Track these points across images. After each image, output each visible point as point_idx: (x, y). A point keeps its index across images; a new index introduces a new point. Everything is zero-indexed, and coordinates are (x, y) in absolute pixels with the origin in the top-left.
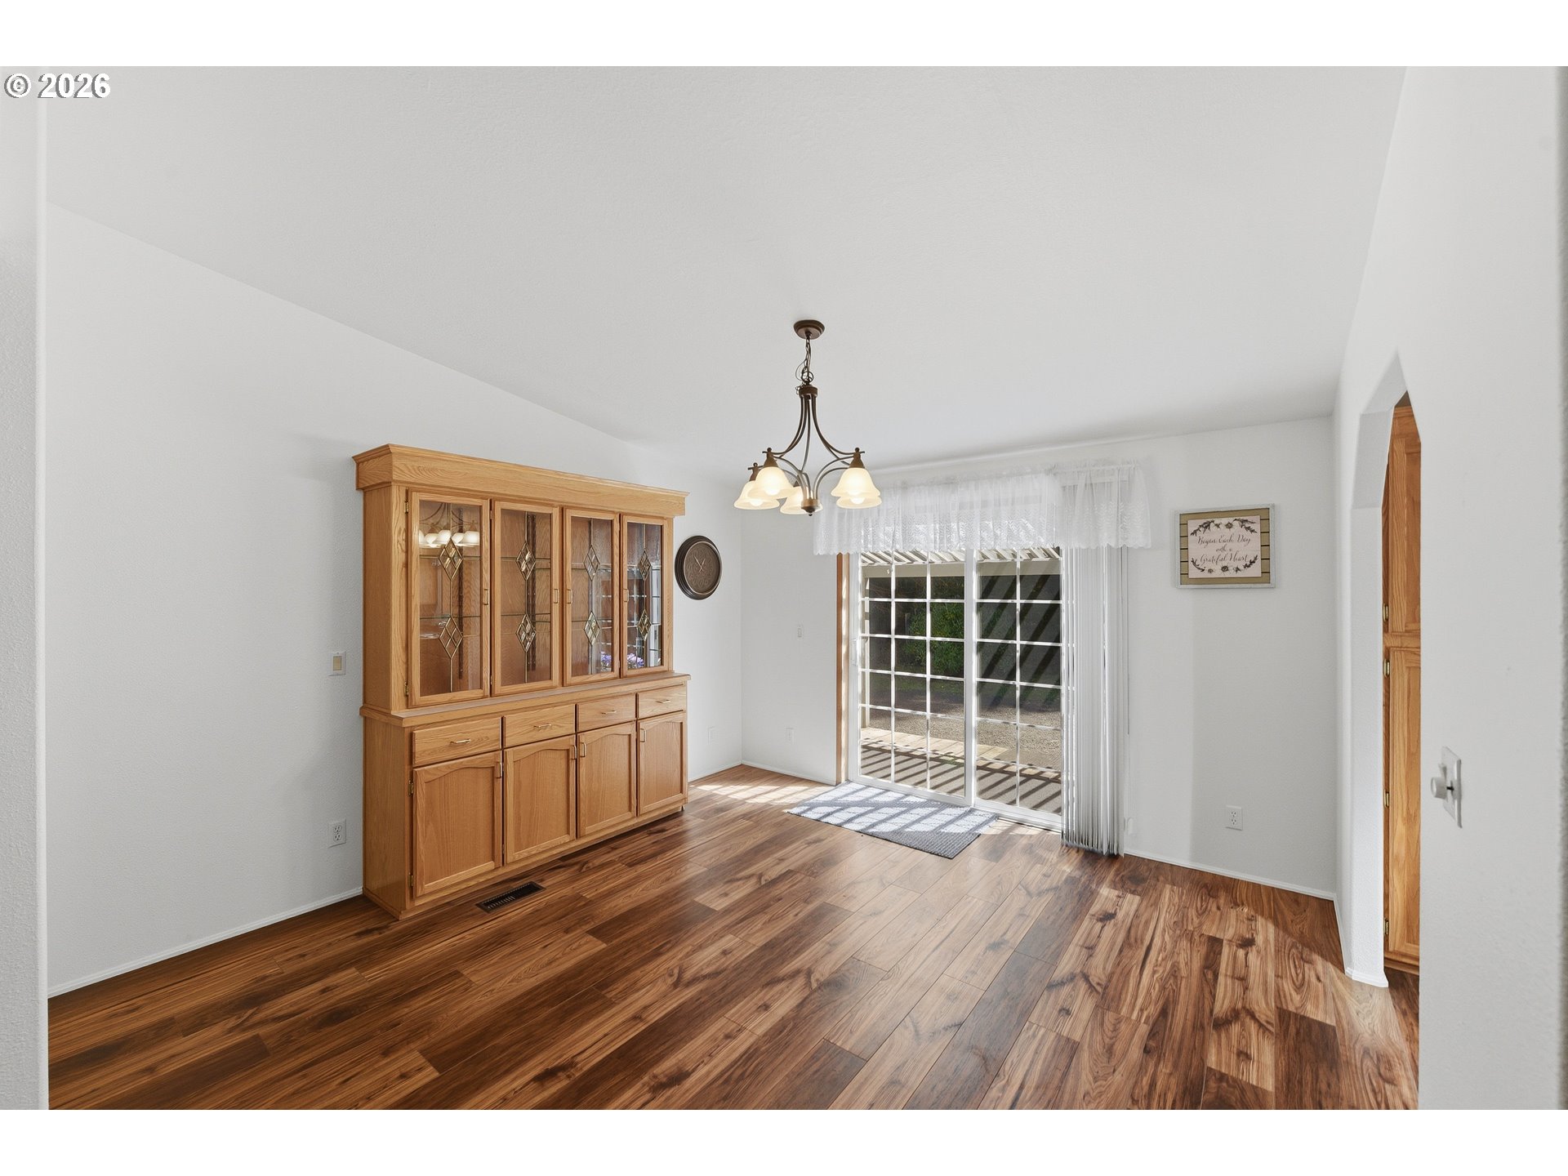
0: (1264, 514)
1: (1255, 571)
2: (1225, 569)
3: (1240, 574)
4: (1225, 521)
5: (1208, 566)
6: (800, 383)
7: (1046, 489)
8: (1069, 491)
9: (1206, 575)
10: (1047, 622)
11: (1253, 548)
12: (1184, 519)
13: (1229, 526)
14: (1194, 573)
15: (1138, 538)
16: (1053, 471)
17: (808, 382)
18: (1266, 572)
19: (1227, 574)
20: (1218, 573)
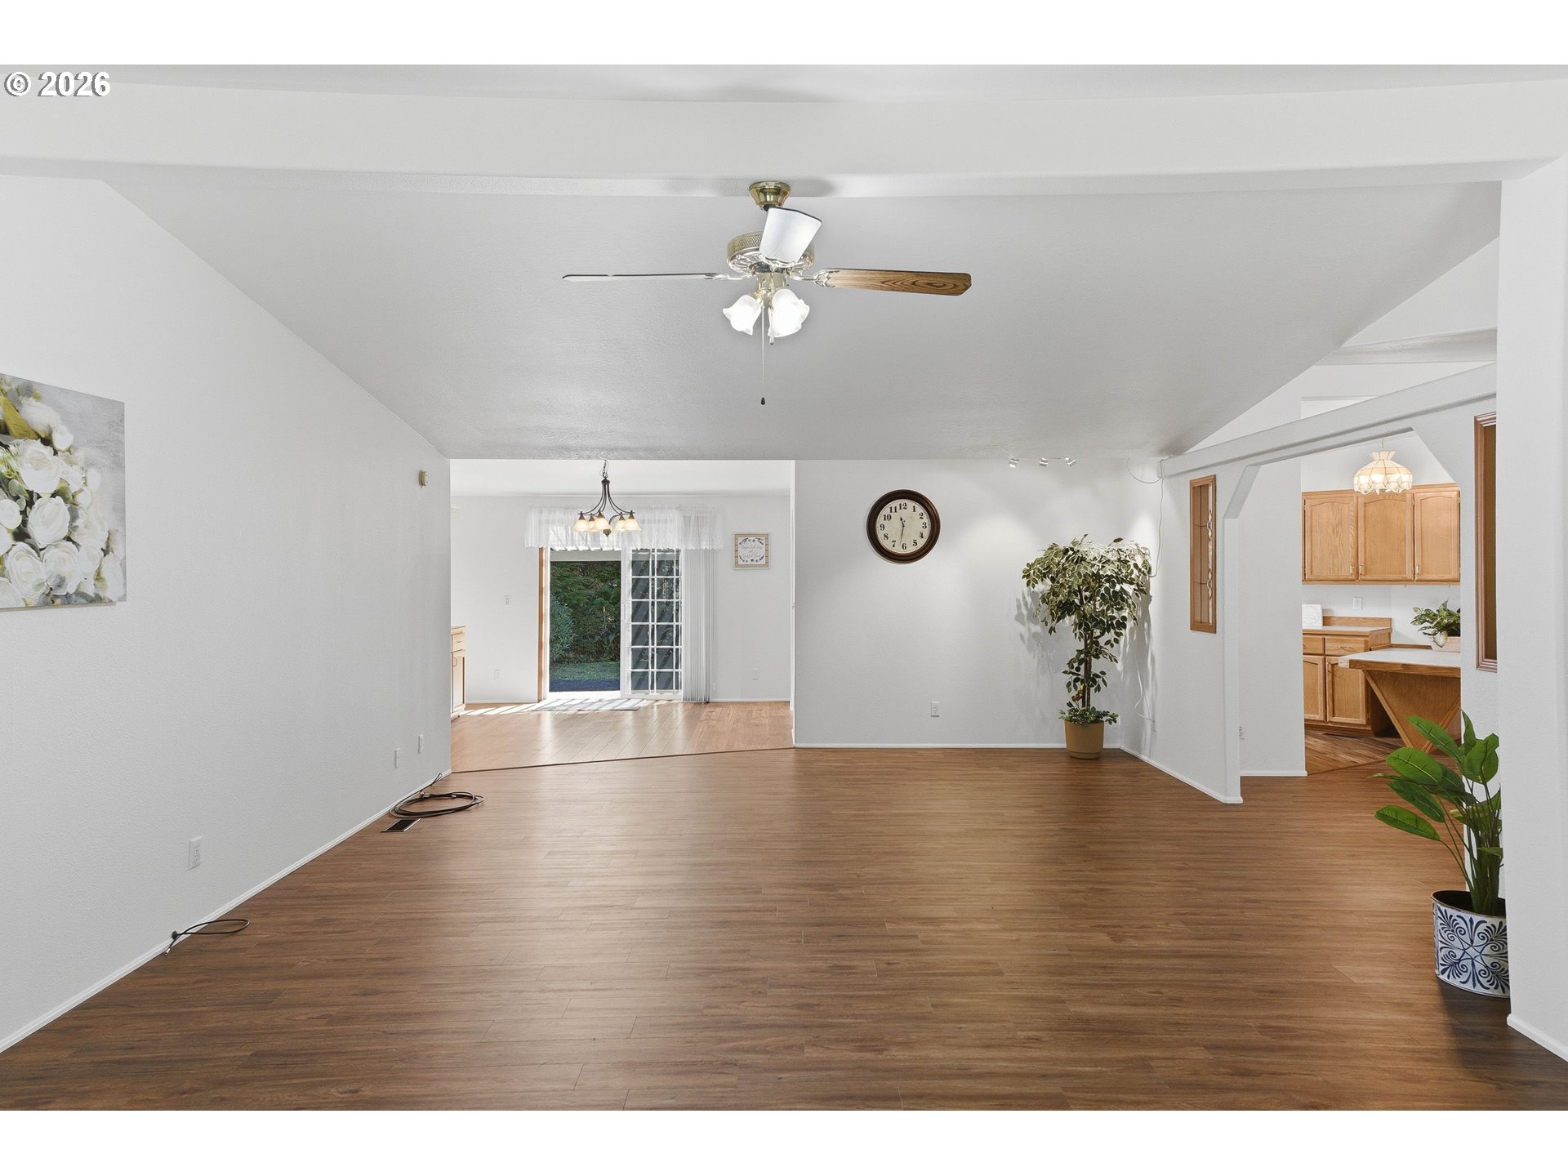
0: (767, 536)
1: (763, 562)
2: (752, 560)
3: (758, 563)
4: (752, 538)
5: (746, 559)
6: (603, 479)
7: (676, 517)
8: (687, 520)
9: (745, 563)
10: (669, 588)
11: (762, 552)
12: (737, 536)
13: (754, 541)
14: (740, 562)
15: (719, 545)
16: (679, 508)
17: (605, 478)
18: (767, 562)
19: (753, 563)
20: (750, 562)
